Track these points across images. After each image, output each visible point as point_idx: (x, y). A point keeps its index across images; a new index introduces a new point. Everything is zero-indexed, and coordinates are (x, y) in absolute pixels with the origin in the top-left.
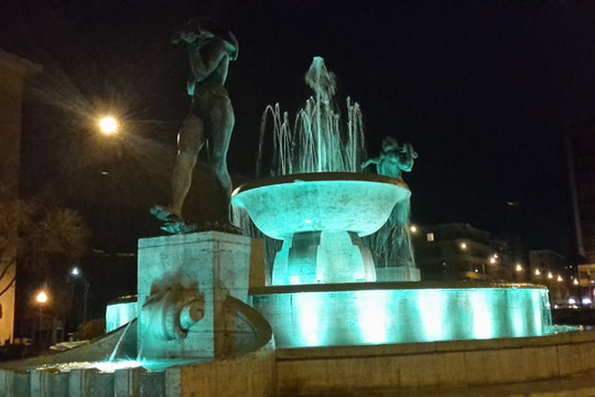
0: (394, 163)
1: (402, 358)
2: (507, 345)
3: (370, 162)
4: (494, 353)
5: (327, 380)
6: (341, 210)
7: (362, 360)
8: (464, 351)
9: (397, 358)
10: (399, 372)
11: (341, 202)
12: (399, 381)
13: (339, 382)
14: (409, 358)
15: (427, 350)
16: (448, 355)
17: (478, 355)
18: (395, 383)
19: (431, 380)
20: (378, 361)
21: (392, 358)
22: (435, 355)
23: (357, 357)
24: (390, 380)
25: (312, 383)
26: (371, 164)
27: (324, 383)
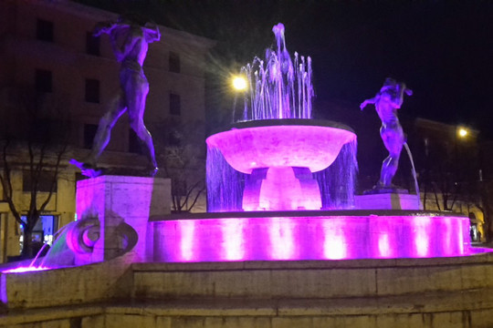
0: (386, 102)
1: (218, 273)
2: (312, 265)
3: (366, 102)
4: (299, 272)
5: (164, 288)
6: (274, 151)
7: (188, 274)
8: (271, 269)
9: (214, 273)
10: (214, 284)
11: (273, 143)
12: (214, 291)
13: (171, 290)
14: (222, 273)
15: (237, 267)
16: (256, 272)
17: (283, 273)
18: (211, 292)
19: (240, 292)
20: (199, 275)
21: (210, 273)
22: (244, 272)
23: (185, 271)
24: (207, 290)
25: (155, 289)
26: (368, 104)
27: (161, 289)
